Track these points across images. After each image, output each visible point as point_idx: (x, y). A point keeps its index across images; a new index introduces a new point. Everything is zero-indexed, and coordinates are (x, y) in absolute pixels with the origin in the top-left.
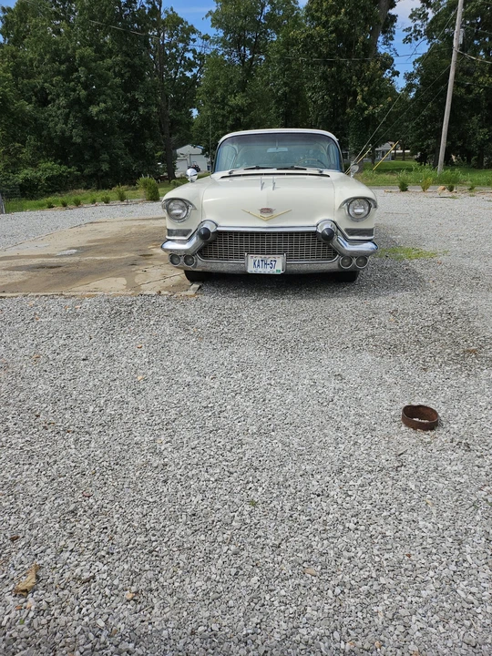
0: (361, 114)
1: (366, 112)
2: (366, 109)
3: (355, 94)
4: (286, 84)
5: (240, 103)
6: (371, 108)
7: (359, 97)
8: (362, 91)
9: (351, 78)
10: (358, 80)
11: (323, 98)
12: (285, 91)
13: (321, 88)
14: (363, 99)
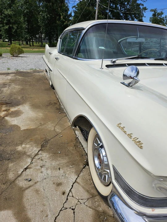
0: (63, 24)
1: (65, 23)
2: (64, 22)
3: (60, 16)
4: (27, 8)
5: (10, 13)
6: (66, 22)
7: (62, 17)
8: (63, 14)
9: (58, 9)
10: (61, 10)
11: (47, 15)
12: (27, 11)
13: (45, 11)
14: (63, 18)
